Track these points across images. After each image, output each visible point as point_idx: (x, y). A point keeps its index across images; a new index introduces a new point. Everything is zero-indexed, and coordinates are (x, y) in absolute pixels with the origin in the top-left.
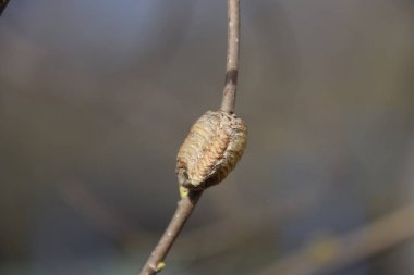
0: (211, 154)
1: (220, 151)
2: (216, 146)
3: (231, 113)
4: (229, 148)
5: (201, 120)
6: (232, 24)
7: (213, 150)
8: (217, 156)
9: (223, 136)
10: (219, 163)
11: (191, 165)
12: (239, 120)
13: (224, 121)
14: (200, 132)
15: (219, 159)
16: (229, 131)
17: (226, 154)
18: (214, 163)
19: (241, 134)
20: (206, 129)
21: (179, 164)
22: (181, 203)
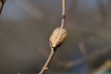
0: (58, 39)
1: (60, 38)
2: (59, 37)
3: (63, 28)
4: (63, 37)
5: (55, 30)
6: (63, 4)
7: (58, 38)
8: (59, 39)
9: (61, 34)
10: (60, 41)
11: (53, 42)
12: (65, 30)
13: (61, 30)
14: (55, 33)
15: (60, 40)
16: (62, 33)
17: (62, 39)
18: (59, 41)
19: (66, 33)
20: (57, 32)
21: (50, 42)
22: (51, 52)
